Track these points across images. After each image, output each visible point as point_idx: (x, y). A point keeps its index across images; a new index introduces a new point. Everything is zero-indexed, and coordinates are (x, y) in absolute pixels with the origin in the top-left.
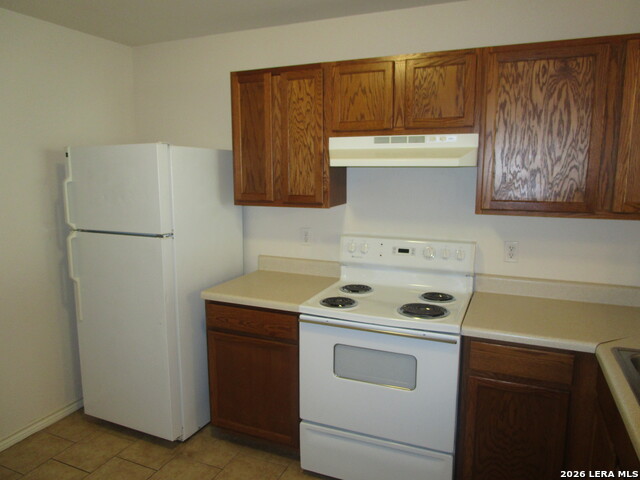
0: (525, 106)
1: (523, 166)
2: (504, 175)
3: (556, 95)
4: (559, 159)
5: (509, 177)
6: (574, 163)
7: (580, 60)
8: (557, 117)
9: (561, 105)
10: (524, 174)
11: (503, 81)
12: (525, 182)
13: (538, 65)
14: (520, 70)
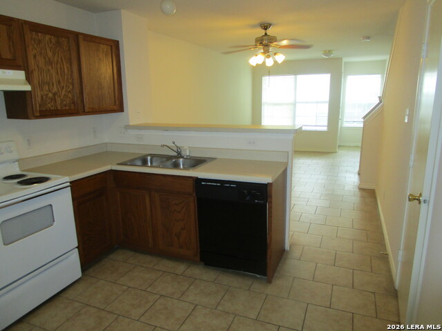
0: (45, 58)
1: (50, 91)
2: (42, 96)
3: (57, 54)
4: (63, 87)
5: (44, 97)
6: (69, 90)
7: (63, 39)
8: (59, 66)
9: (60, 60)
10: (50, 95)
11: (33, 42)
12: (52, 100)
13: (48, 37)
14: (40, 38)
